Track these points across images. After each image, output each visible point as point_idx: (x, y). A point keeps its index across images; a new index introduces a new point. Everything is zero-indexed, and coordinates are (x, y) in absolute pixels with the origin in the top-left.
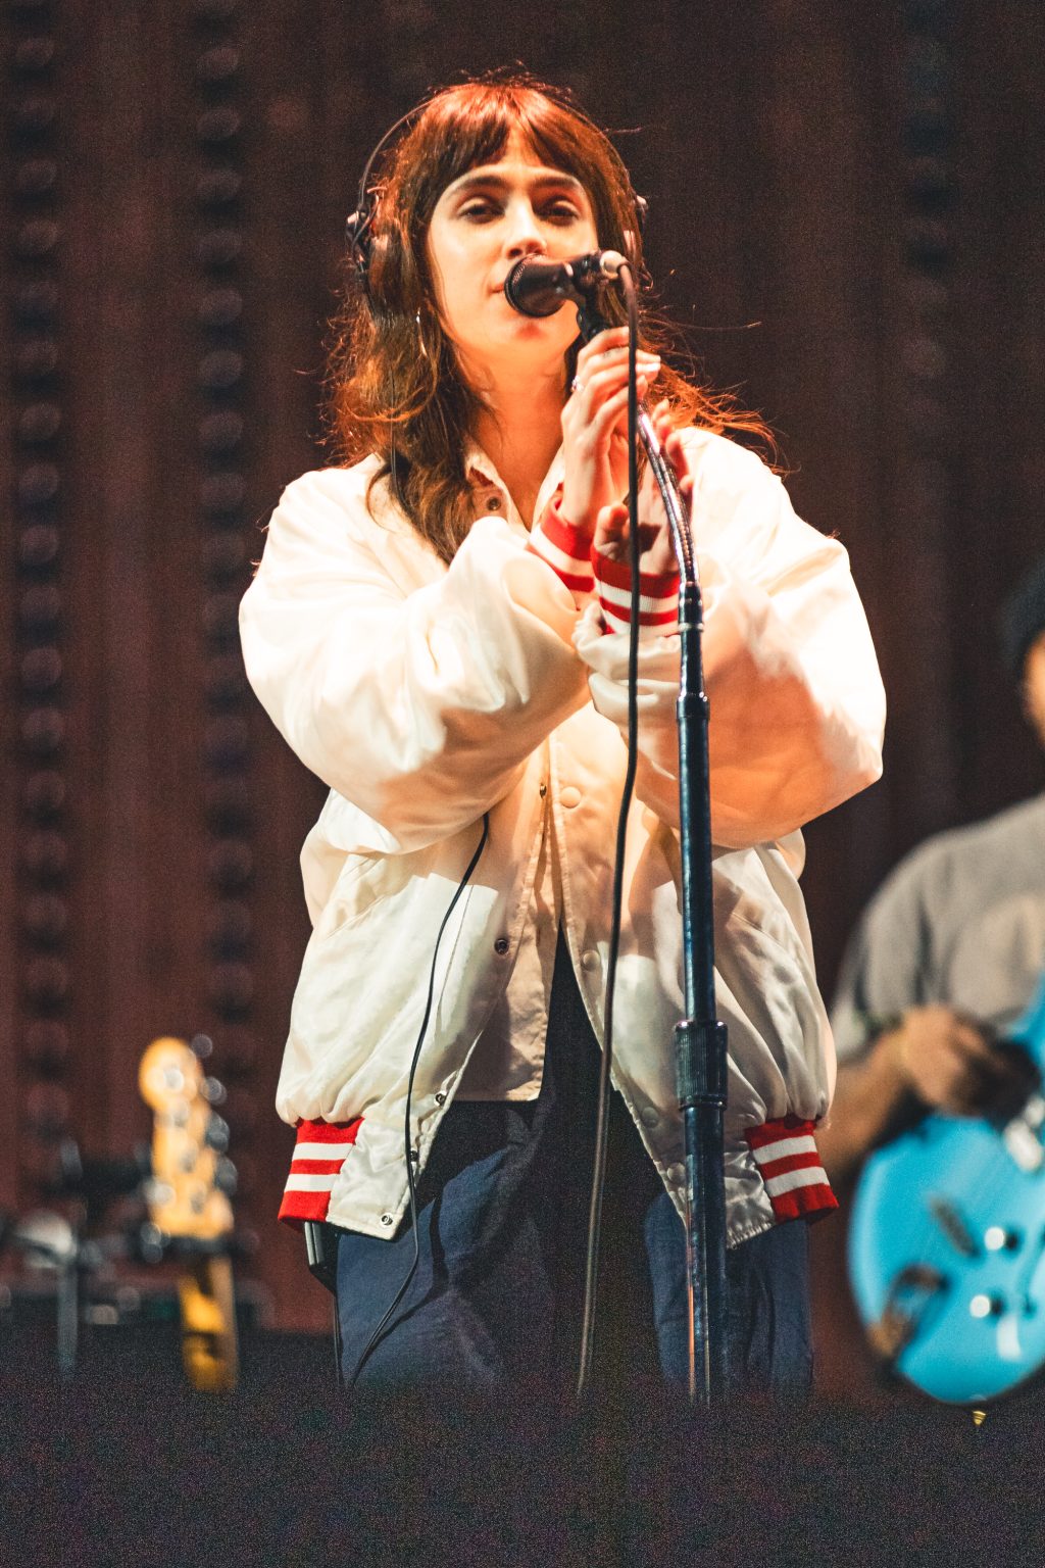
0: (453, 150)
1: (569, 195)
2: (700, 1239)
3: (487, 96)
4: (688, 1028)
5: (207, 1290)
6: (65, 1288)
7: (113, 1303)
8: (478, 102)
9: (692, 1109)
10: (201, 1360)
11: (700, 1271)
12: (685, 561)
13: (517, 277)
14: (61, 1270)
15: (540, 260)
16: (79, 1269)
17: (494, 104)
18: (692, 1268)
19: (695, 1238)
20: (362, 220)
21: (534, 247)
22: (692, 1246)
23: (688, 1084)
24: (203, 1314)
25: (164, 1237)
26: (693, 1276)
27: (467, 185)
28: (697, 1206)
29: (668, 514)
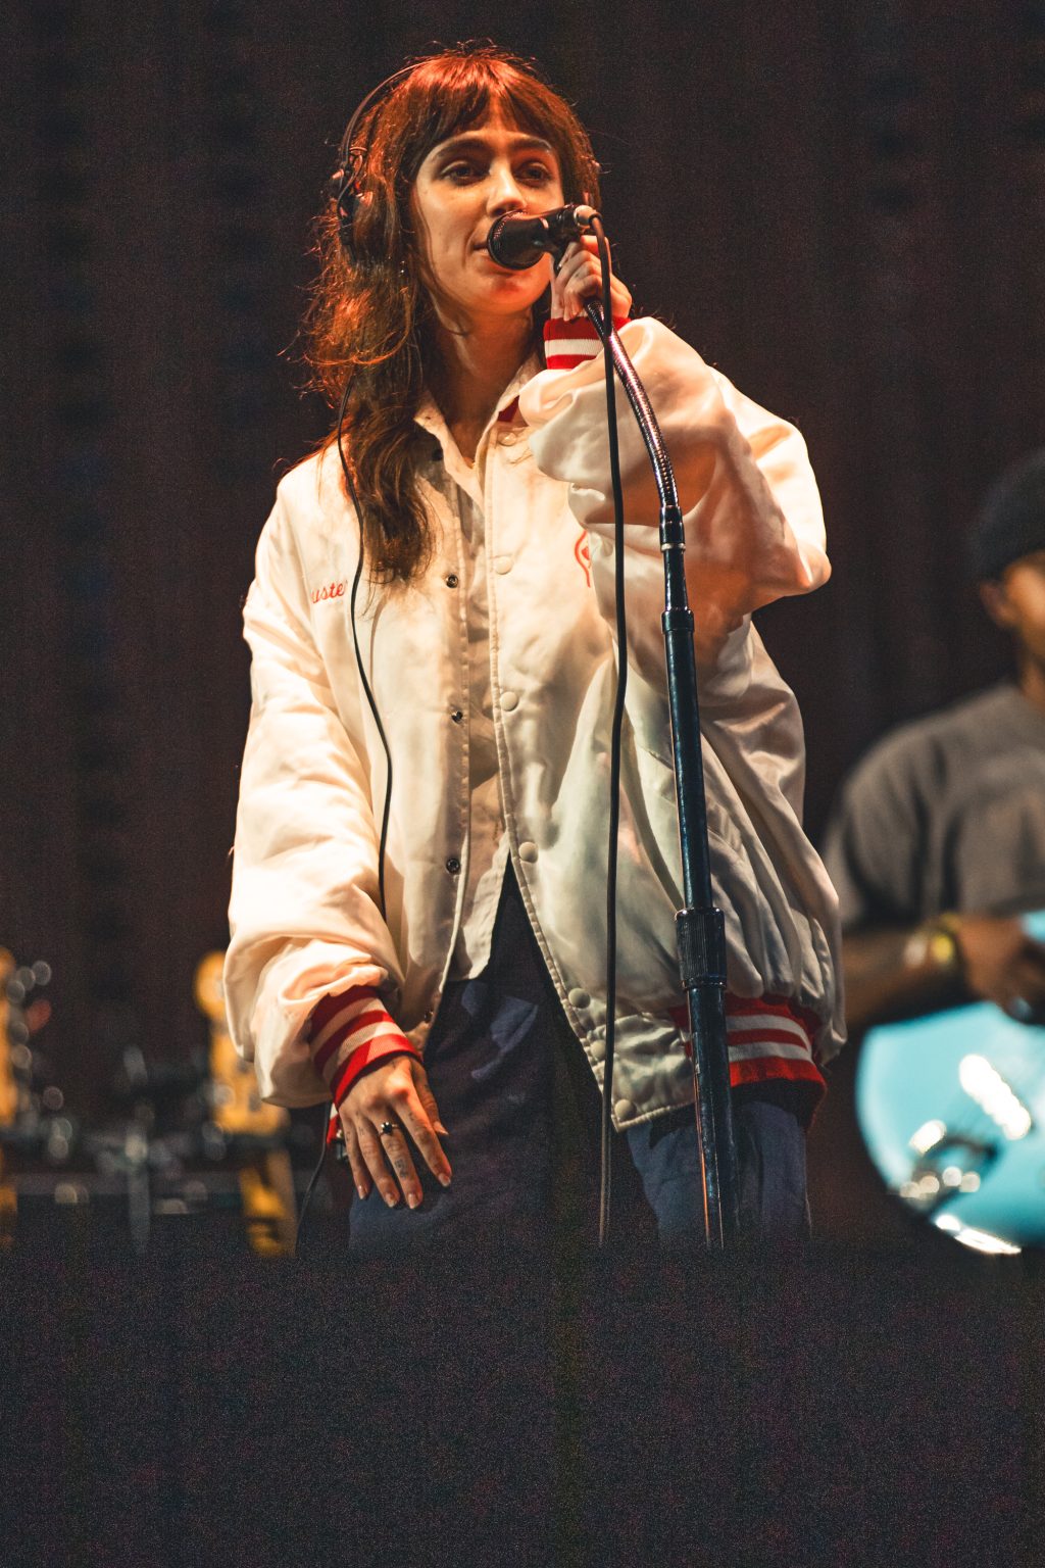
0: (438, 115)
1: (542, 157)
2: (709, 1110)
3: (466, 68)
4: (687, 915)
5: (267, 1182)
6: (137, 1187)
7: (181, 1196)
8: (460, 71)
9: (695, 990)
10: (264, 1243)
11: (710, 1139)
12: (664, 486)
13: (499, 232)
14: (132, 1170)
15: (518, 216)
16: (149, 1168)
17: (476, 73)
18: (702, 1137)
19: (703, 1109)
20: (347, 177)
21: (513, 205)
22: (702, 1116)
23: (690, 967)
24: (263, 1202)
25: (226, 1136)
26: (704, 1144)
27: (450, 149)
28: (704, 1078)
29: (647, 444)
